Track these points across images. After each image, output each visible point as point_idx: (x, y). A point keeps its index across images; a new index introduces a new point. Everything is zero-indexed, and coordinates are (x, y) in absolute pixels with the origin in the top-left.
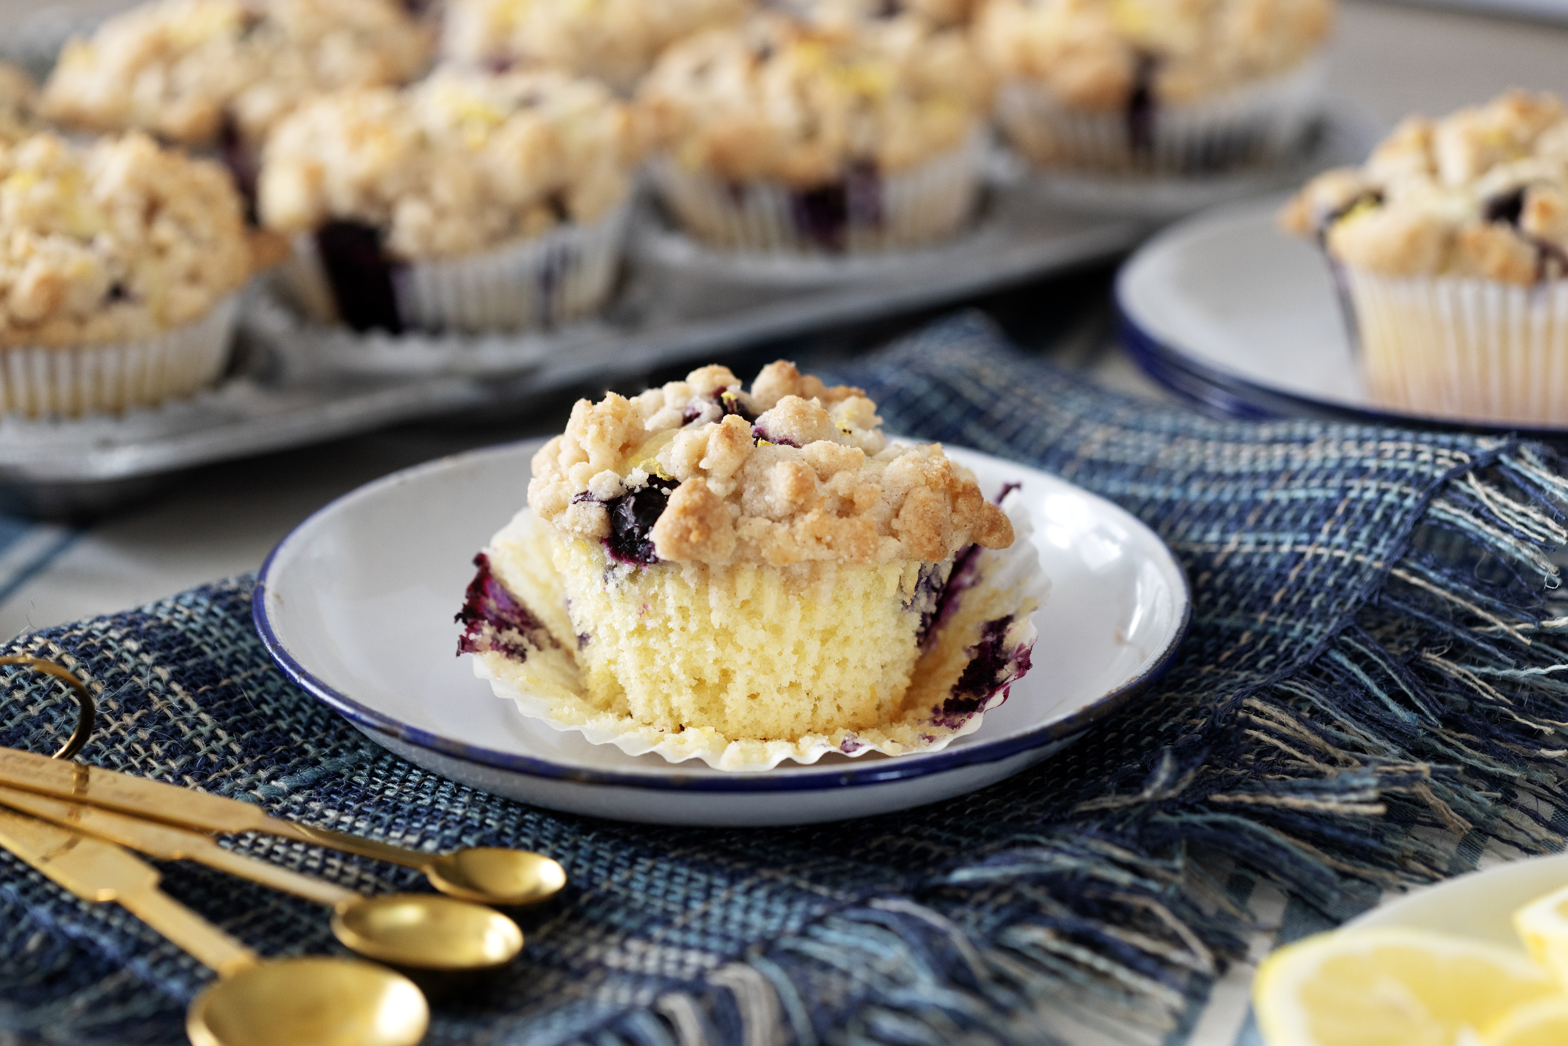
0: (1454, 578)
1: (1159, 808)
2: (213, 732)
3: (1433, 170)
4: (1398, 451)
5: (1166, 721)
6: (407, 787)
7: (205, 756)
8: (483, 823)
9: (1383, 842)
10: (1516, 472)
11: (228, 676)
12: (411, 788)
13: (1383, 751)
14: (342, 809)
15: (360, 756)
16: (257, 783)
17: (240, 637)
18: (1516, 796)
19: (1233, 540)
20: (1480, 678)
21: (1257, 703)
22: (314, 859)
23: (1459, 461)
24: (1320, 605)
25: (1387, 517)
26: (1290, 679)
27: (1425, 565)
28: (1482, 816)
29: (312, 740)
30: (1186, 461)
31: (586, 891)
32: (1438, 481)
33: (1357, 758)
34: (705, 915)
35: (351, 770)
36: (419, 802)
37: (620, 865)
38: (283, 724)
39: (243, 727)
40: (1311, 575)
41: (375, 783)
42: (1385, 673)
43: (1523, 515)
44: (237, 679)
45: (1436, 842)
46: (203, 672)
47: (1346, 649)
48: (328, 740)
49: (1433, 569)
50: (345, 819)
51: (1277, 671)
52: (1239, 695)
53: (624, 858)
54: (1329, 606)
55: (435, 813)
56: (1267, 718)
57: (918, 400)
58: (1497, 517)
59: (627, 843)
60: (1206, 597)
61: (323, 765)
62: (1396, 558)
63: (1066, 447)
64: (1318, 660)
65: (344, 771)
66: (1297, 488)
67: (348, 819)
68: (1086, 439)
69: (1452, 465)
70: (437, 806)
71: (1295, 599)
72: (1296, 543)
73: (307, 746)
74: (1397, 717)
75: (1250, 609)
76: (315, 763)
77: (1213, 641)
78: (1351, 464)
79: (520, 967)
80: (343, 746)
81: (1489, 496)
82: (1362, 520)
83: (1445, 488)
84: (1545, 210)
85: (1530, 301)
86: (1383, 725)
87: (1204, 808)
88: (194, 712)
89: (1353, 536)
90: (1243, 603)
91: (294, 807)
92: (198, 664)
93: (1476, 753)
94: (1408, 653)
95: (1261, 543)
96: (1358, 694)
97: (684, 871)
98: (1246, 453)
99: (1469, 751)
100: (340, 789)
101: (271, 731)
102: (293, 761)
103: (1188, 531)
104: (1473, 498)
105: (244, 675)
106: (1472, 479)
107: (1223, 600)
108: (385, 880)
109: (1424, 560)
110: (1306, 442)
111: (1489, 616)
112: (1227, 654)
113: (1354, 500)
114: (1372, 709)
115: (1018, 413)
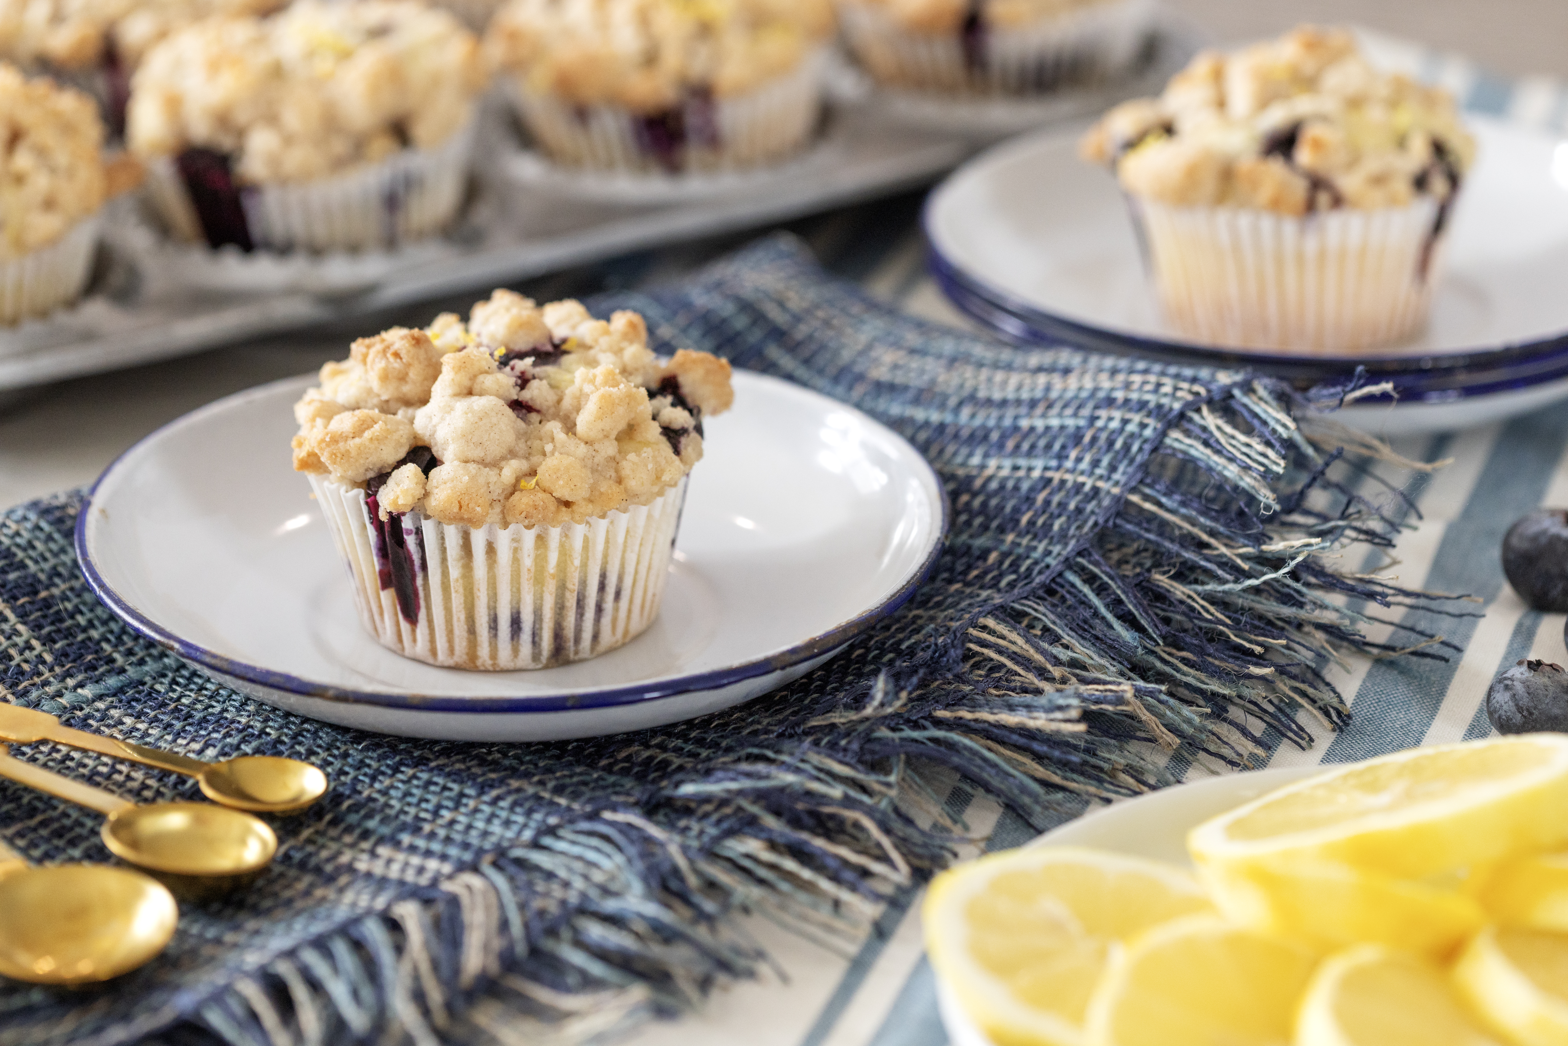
0: (1183, 504)
1: (883, 724)
2: (27, 642)
3: (1221, 103)
4: (1145, 383)
5: (909, 638)
6: (202, 695)
7: (18, 665)
8: (263, 732)
9: (1095, 755)
10: (1245, 406)
11: (47, 588)
12: (206, 696)
13: (1101, 668)
14: (138, 716)
15: (165, 665)
16: (64, 691)
17: (63, 550)
18: (1227, 711)
19: (993, 463)
20: (1203, 599)
21: (991, 622)
22: (105, 765)
23: (1197, 394)
24: (1061, 529)
25: (1127, 447)
26: (1026, 598)
27: (1158, 491)
28: (1191, 731)
29: (121, 649)
30: (961, 386)
31: (349, 797)
32: (1175, 413)
33: (1076, 676)
34: (452, 823)
35: (154, 678)
36: (210, 710)
37: (383, 773)
38: (95, 634)
39: (57, 638)
40: (1056, 499)
41: (174, 691)
42: (1115, 593)
43: (1248, 445)
44: (55, 591)
45: (1147, 755)
46: (23, 585)
47: (1081, 571)
48: (137, 649)
49: (1165, 495)
50: (139, 726)
51: (1016, 591)
52: (976, 614)
53: (388, 766)
54: (1069, 528)
55: (222, 721)
56: (998, 637)
57: (724, 321)
58: (1224, 447)
59: (395, 751)
60: (963, 518)
61: (129, 673)
62: (1133, 483)
63: (858, 369)
64: (1053, 580)
65: (147, 679)
66: (1053, 416)
67: (142, 726)
68: (876, 362)
69: (1190, 398)
70: (225, 715)
71: (1040, 522)
72: (1046, 469)
73: (116, 655)
74: (1119, 636)
75: (1002, 530)
76: (122, 671)
77: (964, 560)
78: (1101, 395)
79: (277, 869)
80: (150, 655)
81: (1219, 428)
82: (1105, 448)
83: (1180, 420)
84: (1318, 145)
85: (1302, 231)
86: (1105, 643)
87: (927, 724)
88: (11, 623)
89: (1096, 463)
90: (994, 524)
91: (95, 713)
92: (20, 577)
93: (1192, 671)
94: (1138, 575)
95: (1016, 468)
96: (1087, 614)
97: (440, 780)
98: (1014, 379)
99: (1185, 668)
100: (140, 697)
101: (83, 641)
102: (101, 670)
103: (955, 454)
104: (1204, 429)
105: (63, 586)
106: (1205, 410)
107: (978, 521)
108: (165, 786)
109: (1158, 487)
110: (1067, 371)
111: (1213, 541)
112: (975, 573)
113: (1101, 429)
114: (1099, 628)
115: (817, 334)
